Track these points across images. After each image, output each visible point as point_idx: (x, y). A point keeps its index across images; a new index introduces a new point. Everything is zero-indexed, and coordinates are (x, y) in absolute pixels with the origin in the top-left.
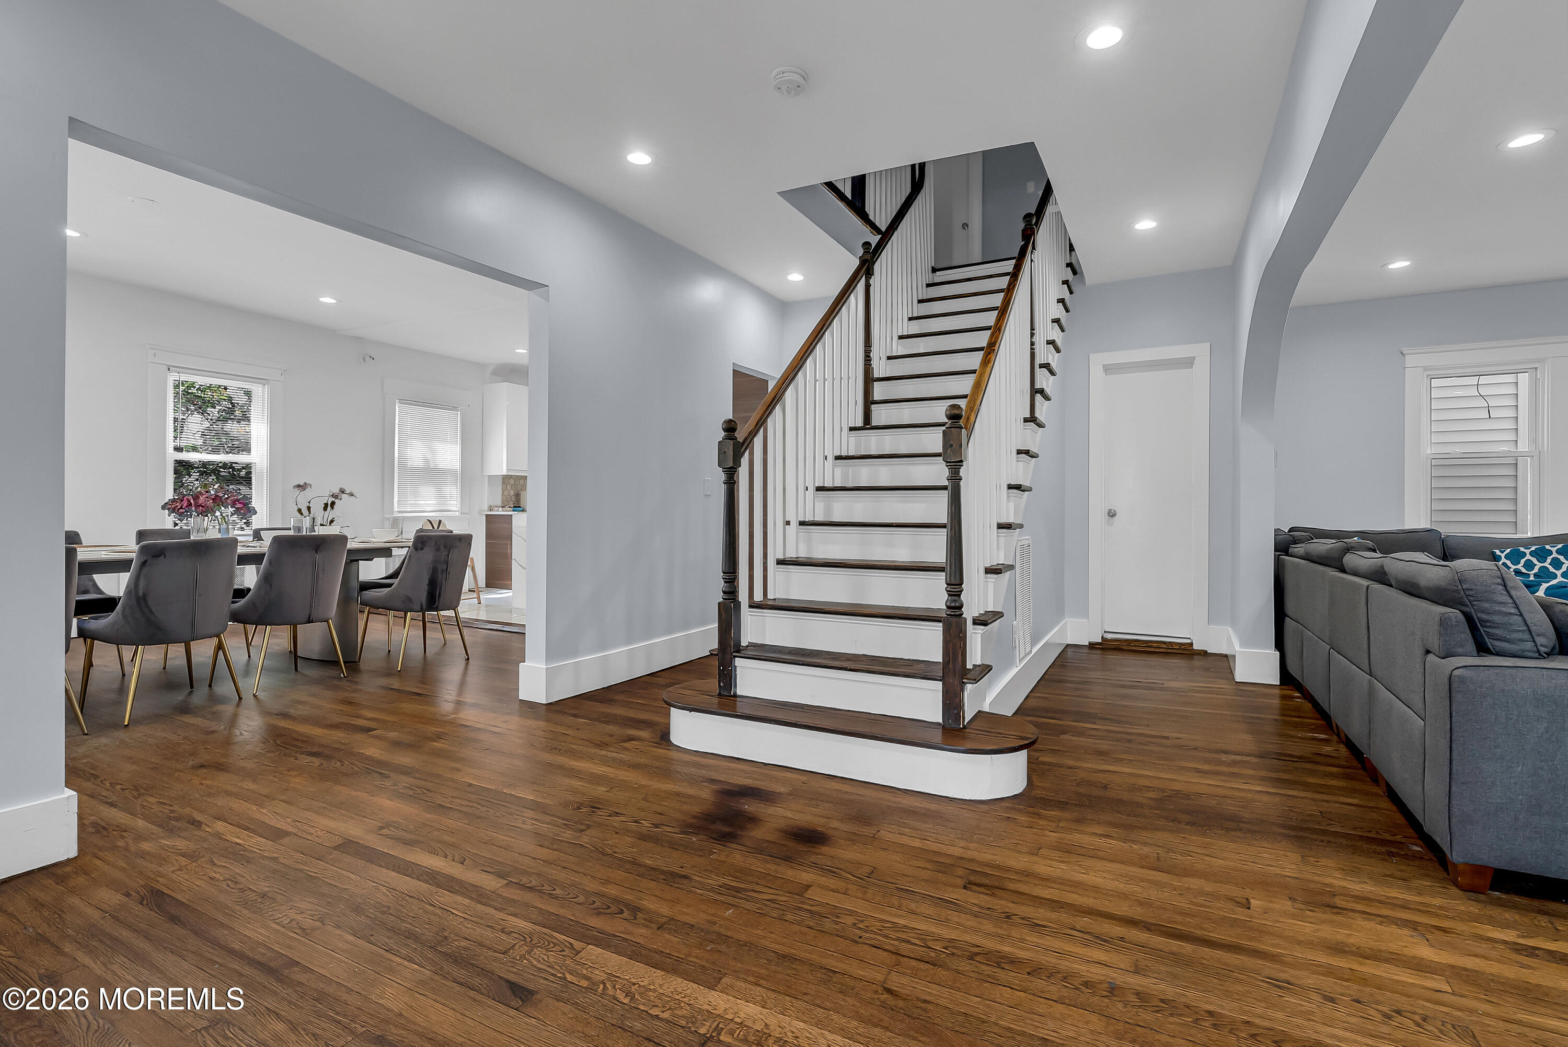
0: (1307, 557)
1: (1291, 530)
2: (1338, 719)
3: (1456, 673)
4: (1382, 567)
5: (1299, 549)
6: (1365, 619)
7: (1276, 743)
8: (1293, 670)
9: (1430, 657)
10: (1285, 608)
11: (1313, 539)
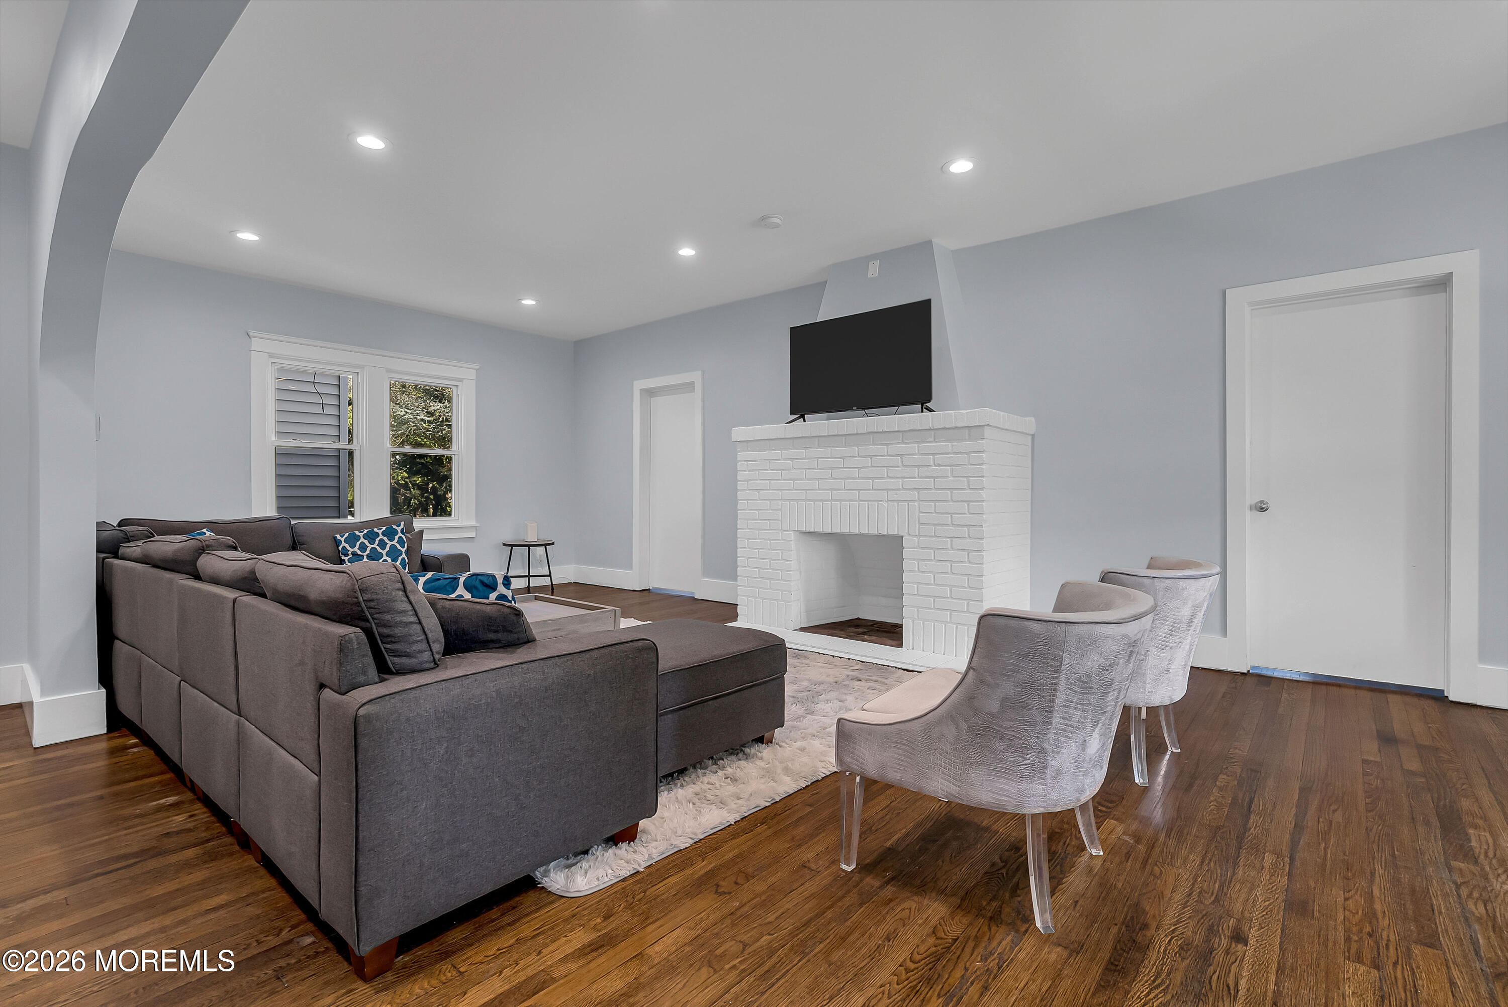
0: (144, 560)
1: (122, 523)
2: (195, 775)
3: (362, 712)
4: (253, 572)
5: (135, 549)
6: (231, 643)
7: (100, 843)
8: (126, 707)
9: (327, 693)
10: (114, 629)
11: (154, 536)
